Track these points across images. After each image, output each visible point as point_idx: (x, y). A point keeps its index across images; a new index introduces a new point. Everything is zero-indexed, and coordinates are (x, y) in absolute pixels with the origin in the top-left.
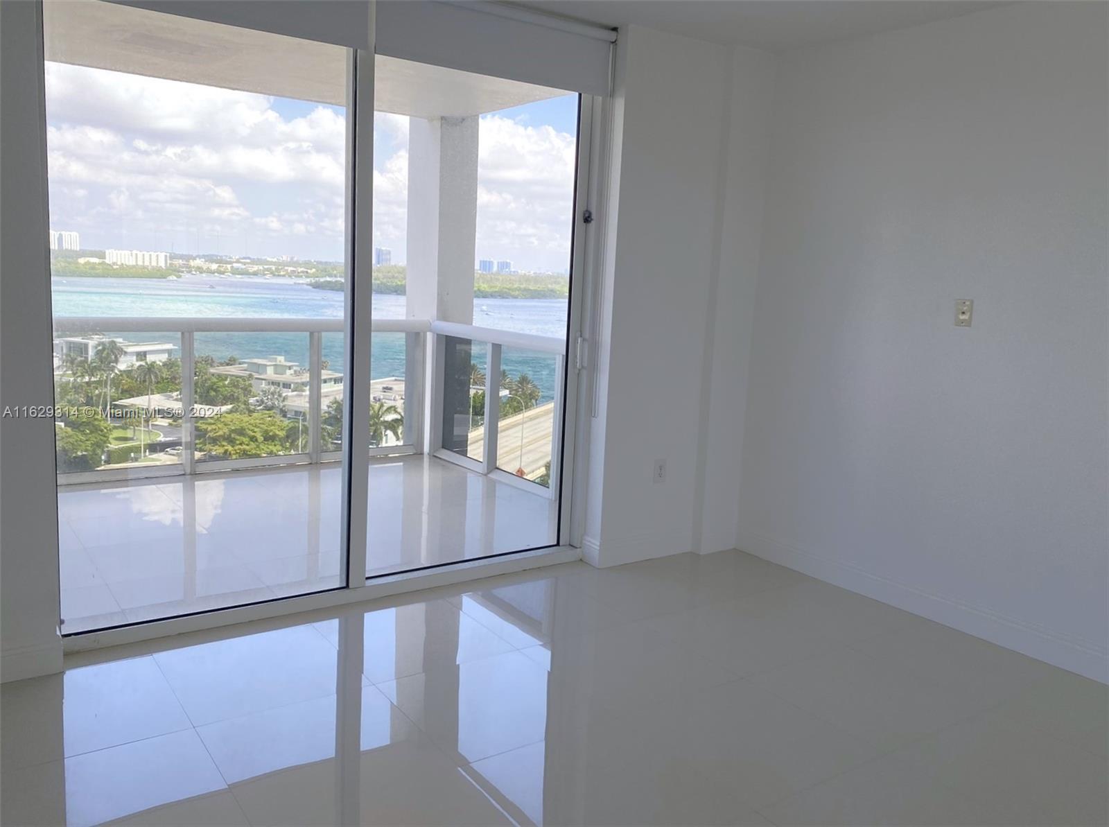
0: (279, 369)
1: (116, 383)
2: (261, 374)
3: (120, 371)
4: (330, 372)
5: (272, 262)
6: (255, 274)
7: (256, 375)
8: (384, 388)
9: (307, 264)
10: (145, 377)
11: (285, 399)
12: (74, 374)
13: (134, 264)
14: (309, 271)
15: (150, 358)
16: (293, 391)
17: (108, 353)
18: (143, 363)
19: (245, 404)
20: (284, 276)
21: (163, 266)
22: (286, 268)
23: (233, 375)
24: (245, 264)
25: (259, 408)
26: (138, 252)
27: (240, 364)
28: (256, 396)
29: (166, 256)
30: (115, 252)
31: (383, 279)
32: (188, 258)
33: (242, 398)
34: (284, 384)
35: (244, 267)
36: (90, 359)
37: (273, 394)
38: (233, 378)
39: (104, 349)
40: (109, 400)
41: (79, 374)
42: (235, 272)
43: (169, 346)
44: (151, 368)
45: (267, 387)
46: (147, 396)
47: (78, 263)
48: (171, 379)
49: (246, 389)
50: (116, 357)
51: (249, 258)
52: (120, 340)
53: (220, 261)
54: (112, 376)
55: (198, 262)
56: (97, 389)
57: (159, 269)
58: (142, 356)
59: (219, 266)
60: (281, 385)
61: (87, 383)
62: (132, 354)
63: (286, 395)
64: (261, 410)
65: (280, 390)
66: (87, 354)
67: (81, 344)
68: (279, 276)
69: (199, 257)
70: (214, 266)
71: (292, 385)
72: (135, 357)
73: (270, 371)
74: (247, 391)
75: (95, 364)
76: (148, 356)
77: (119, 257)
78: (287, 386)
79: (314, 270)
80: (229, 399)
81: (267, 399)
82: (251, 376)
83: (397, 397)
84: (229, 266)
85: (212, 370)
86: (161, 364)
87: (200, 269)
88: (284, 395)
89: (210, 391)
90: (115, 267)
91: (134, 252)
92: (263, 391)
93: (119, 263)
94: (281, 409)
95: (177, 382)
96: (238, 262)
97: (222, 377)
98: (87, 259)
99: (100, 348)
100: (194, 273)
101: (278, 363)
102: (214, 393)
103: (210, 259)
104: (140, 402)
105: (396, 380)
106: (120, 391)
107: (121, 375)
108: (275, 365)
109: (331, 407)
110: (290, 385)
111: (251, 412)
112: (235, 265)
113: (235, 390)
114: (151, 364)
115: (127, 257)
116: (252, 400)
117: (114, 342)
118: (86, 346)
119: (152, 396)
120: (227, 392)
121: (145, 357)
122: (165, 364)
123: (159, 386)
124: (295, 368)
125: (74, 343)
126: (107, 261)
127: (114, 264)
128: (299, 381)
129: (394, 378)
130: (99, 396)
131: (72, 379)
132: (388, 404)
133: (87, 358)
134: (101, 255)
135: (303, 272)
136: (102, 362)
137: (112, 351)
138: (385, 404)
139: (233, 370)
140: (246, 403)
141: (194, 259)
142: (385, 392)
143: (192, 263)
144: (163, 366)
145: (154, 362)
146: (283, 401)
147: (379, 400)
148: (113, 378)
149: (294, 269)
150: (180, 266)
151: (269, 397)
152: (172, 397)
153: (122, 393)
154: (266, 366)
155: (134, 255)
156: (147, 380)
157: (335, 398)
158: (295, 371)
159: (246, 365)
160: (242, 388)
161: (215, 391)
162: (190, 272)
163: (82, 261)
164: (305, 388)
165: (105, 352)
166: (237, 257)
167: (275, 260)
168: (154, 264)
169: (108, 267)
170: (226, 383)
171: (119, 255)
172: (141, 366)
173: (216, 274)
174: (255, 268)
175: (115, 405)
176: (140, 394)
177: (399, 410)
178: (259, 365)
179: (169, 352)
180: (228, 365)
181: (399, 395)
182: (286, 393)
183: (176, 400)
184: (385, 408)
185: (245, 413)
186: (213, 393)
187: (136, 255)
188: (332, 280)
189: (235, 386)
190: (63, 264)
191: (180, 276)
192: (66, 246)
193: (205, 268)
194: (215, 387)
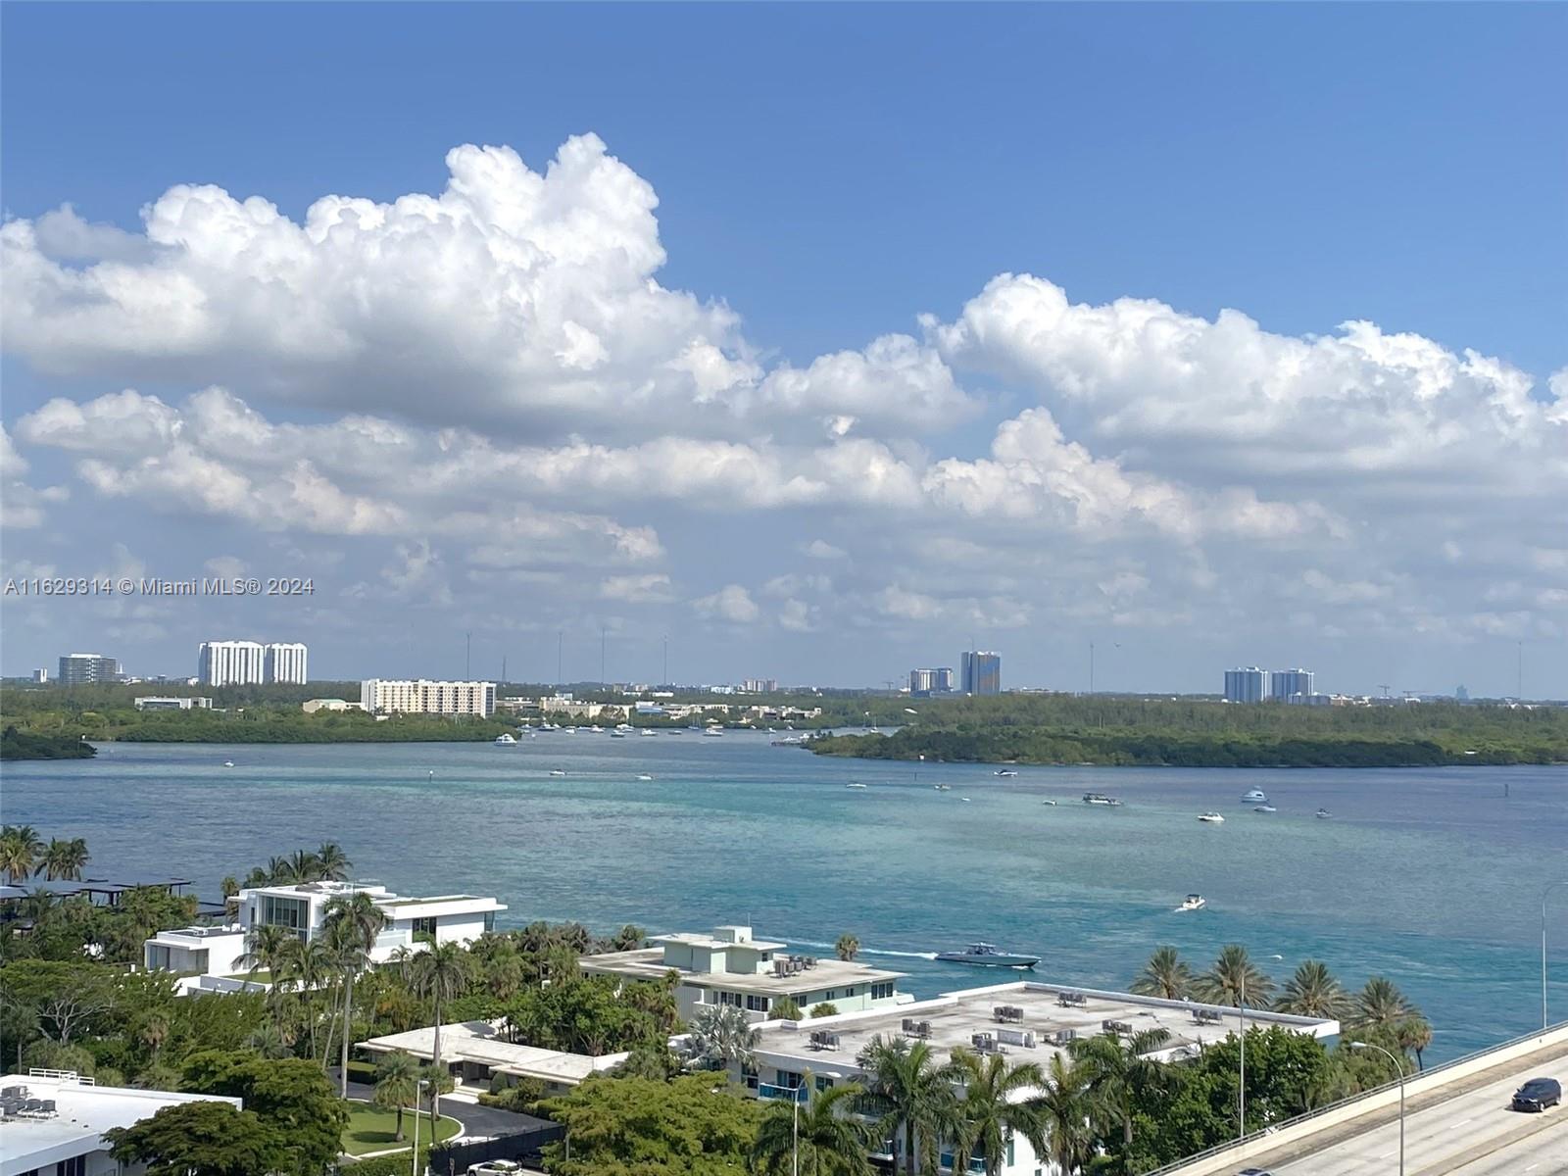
0: (740, 960)
1: (365, 994)
2: (695, 972)
3: (376, 966)
4: (860, 967)
5: (723, 694)
6: (683, 724)
7: (686, 976)
8: (999, 1012)
9: (803, 697)
10: (429, 981)
11: (755, 1038)
12: (274, 974)
13: (420, 710)
14: (806, 714)
15: (445, 934)
16: (772, 1017)
17: (350, 925)
18: (425, 947)
19: (658, 1051)
20: (747, 727)
21: (483, 714)
22: (754, 708)
23: (629, 976)
24: (661, 701)
25: (691, 1062)
26: (429, 684)
27: (647, 946)
28: (685, 1031)
29: (489, 690)
30: (379, 684)
31: (982, 726)
32: (536, 692)
33: (652, 1036)
34: (750, 998)
35: (659, 709)
36: (310, 939)
37: (724, 1026)
38: (633, 982)
39: (341, 915)
40: (346, 1038)
41: (284, 975)
42: (640, 721)
43: (488, 904)
44: (443, 960)
45: (713, 1007)
46: (433, 1029)
47: (302, 713)
48: (491, 985)
49: (660, 1012)
50: (367, 933)
51: (671, 689)
52: (379, 891)
53: (608, 698)
54: (357, 979)
55: (561, 702)
56: (322, 1009)
57: (472, 719)
58: (425, 927)
59: (604, 710)
60: (744, 1001)
61: (301, 996)
62: (403, 923)
63: (758, 1030)
64: (696, 1067)
65: (743, 1016)
66: (305, 924)
67: (294, 901)
68: (738, 727)
69: (563, 690)
70: (595, 710)
71: (771, 1001)
72: (409, 933)
73: (718, 962)
74: (663, 1016)
75: (318, 952)
76: (439, 929)
77: (389, 700)
78: (758, 1002)
79: (817, 711)
80: (622, 1035)
81: (713, 1038)
82: (672, 977)
83: (1036, 1038)
84: (626, 709)
85: (584, 964)
86: (468, 948)
87: (561, 718)
88: (752, 1027)
89: (579, 1015)
90: (380, 718)
91: (422, 683)
92: (701, 1018)
93: (389, 710)
94: (744, 1066)
95: (502, 993)
96: (645, 698)
97: (606, 980)
98: (322, 703)
99: (334, 911)
100: (548, 726)
101: (737, 943)
102: (587, 1022)
103: (587, 694)
104: (416, 1041)
105: (1027, 990)
106: (373, 1016)
107: (378, 976)
108: (730, 951)
109: (868, 1063)
110: (765, 1001)
111: (672, 1072)
112: (639, 705)
113: (636, 1014)
114: (446, 951)
115: (405, 693)
116: (674, 1041)
117: (364, 896)
118: (305, 904)
119: (443, 1029)
120: (615, 1018)
121: (433, 931)
122: (477, 948)
123: (462, 1001)
124: (777, 957)
125: (280, 900)
126: (363, 706)
127: (380, 711)
128: (789, 990)
129: (1022, 985)
130: (325, 1028)
131: (268, 987)
132: (1015, 1056)
133: (304, 935)
134: (352, 693)
135: (791, 716)
136: (336, 948)
137: (361, 921)
138: (1006, 1058)
139: (631, 962)
140: (661, 1048)
141: (550, 693)
142: (1001, 1021)
143: (545, 704)
144: (473, 952)
145: (453, 944)
146: (751, 1043)
147: (989, 1045)
148: (360, 983)
149: (773, 711)
150: (519, 713)
151: (716, 1033)
152: (491, 1031)
153: (377, 1020)
154: (710, 950)
155: (420, 690)
156: (435, 989)
157: (878, 1039)
158: (778, 965)
159: (662, 950)
160: (651, 1010)
161: (589, 1015)
162: (538, 726)
163: (310, 707)
164: (801, 1009)
165: (343, 923)
166: (645, 688)
167: (728, 690)
168: (463, 709)
169: (366, 719)
170: (616, 994)
171: (389, 692)
172: (421, 954)
173: (596, 729)
174: (685, 711)
175: (362, 1051)
176: (417, 1025)
177: (1046, 1075)
178: (693, 948)
179: (487, 917)
180: (620, 947)
181: (1039, 1031)
182: (760, 1022)
183: (500, 1038)
184: (1007, 1071)
185: (657, 1076)
186: (583, 1022)
187: (426, 690)
188: (860, 732)
189: (635, 1003)
190: (271, 716)
191: (518, 737)
192: (279, 676)
193: (573, 713)
194: (589, 1006)
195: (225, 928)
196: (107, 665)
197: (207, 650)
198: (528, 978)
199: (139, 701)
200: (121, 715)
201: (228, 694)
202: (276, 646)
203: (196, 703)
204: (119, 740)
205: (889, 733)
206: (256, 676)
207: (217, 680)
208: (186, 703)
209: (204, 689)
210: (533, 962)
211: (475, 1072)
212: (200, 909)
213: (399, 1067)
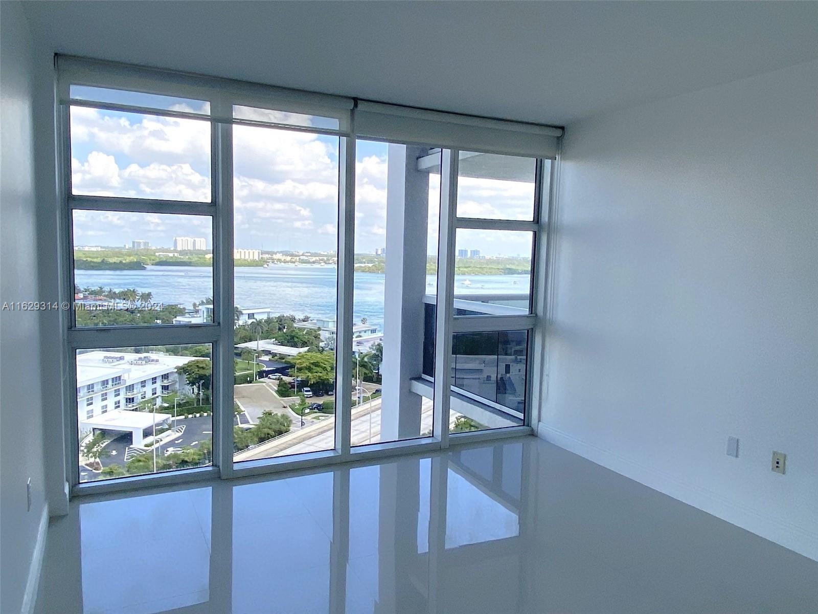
1: (236, 333)
2: (325, 327)
3: (240, 325)
5: (324, 254)
6: (314, 262)
7: (322, 328)
10: (255, 329)
15: (258, 317)
18: (252, 320)
19: (317, 346)
20: (331, 263)
21: (257, 259)
23: (307, 328)
24: (307, 256)
25: (326, 349)
26: (242, 250)
27: (311, 321)
28: (323, 341)
29: (258, 252)
32: (272, 253)
33: (315, 343)
35: (307, 258)
38: (309, 330)
42: (302, 261)
44: (258, 323)
45: (330, 335)
46: (256, 342)
47: (205, 258)
48: (271, 331)
51: (309, 252)
53: (292, 255)
55: (278, 256)
57: (254, 261)
58: (252, 316)
59: (291, 258)
62: (245, 315)
64: (328, 350)
69: (280, 253)
70: (289, 258)
72: (248, 317)
74: (317, 337)
80: (307, 343)
82: (319, 328)
84: (298, 258)
85: (295, 325)
86: (264, 321)
87: (279, 260)
89: (294, 338)
92: (328, 338)
95: (274, 333)
96: (303, 255)
97: (301, 329)
98: (211, 255)
100: (276, 263)
102: (297, 339)
103: (285, 253)
104: (252, 345)
107: (240, 328)
111: (320, 352)
112: (301, 257)
113: (310, 338)
114: (259, 321)
116: (321, 344)
119: (259, 342)
120: (305, 339)
121: (254, 317)
122: (266, 321)
123: (264, 334)
139: (307, 325)
141: (276, 254)
143: (275, 257)
148: (235, 330)
150: (268, 259)
151: (332, 342)
152: (271, 342)
153: (240, 340)
155: (239, 252)
156: (257, 331)
159: (315, 322)
160: (314, 336)
162: (273, 262)
163: (208, 257)
166: (302, 252)
168: (251, 257)
170: (304, 333)
172: (251, 322)
173: (290, 264)
174: (314, 259)
176: (251, 341)
178: (324, 321)
179: (267, 313)
183: (274, 344)
185: (317, 352)
187: (241, 252)
188: (363, 265)
189: (309, 335)
190: (196, 259)
191: (268, 265)
192: (197, 247)
193: (283, 260)
194: (297, 336)
195: (195, 316)
196: (146, 244)
197: (176, 240)
198: (280, 329)
199: (157, 254)
200: (153, 258)
201: (182, 252)
202: (196, 239)
203: (174, 255)
204: (152, 265)
205: (370, 265)
206: (190, 248)
207: (179, 248)
208: (171, 255)
209: (175, 251)
210: (281, 325)
211: (268, 352)
212: (187, 311)
213: (249, 352)
